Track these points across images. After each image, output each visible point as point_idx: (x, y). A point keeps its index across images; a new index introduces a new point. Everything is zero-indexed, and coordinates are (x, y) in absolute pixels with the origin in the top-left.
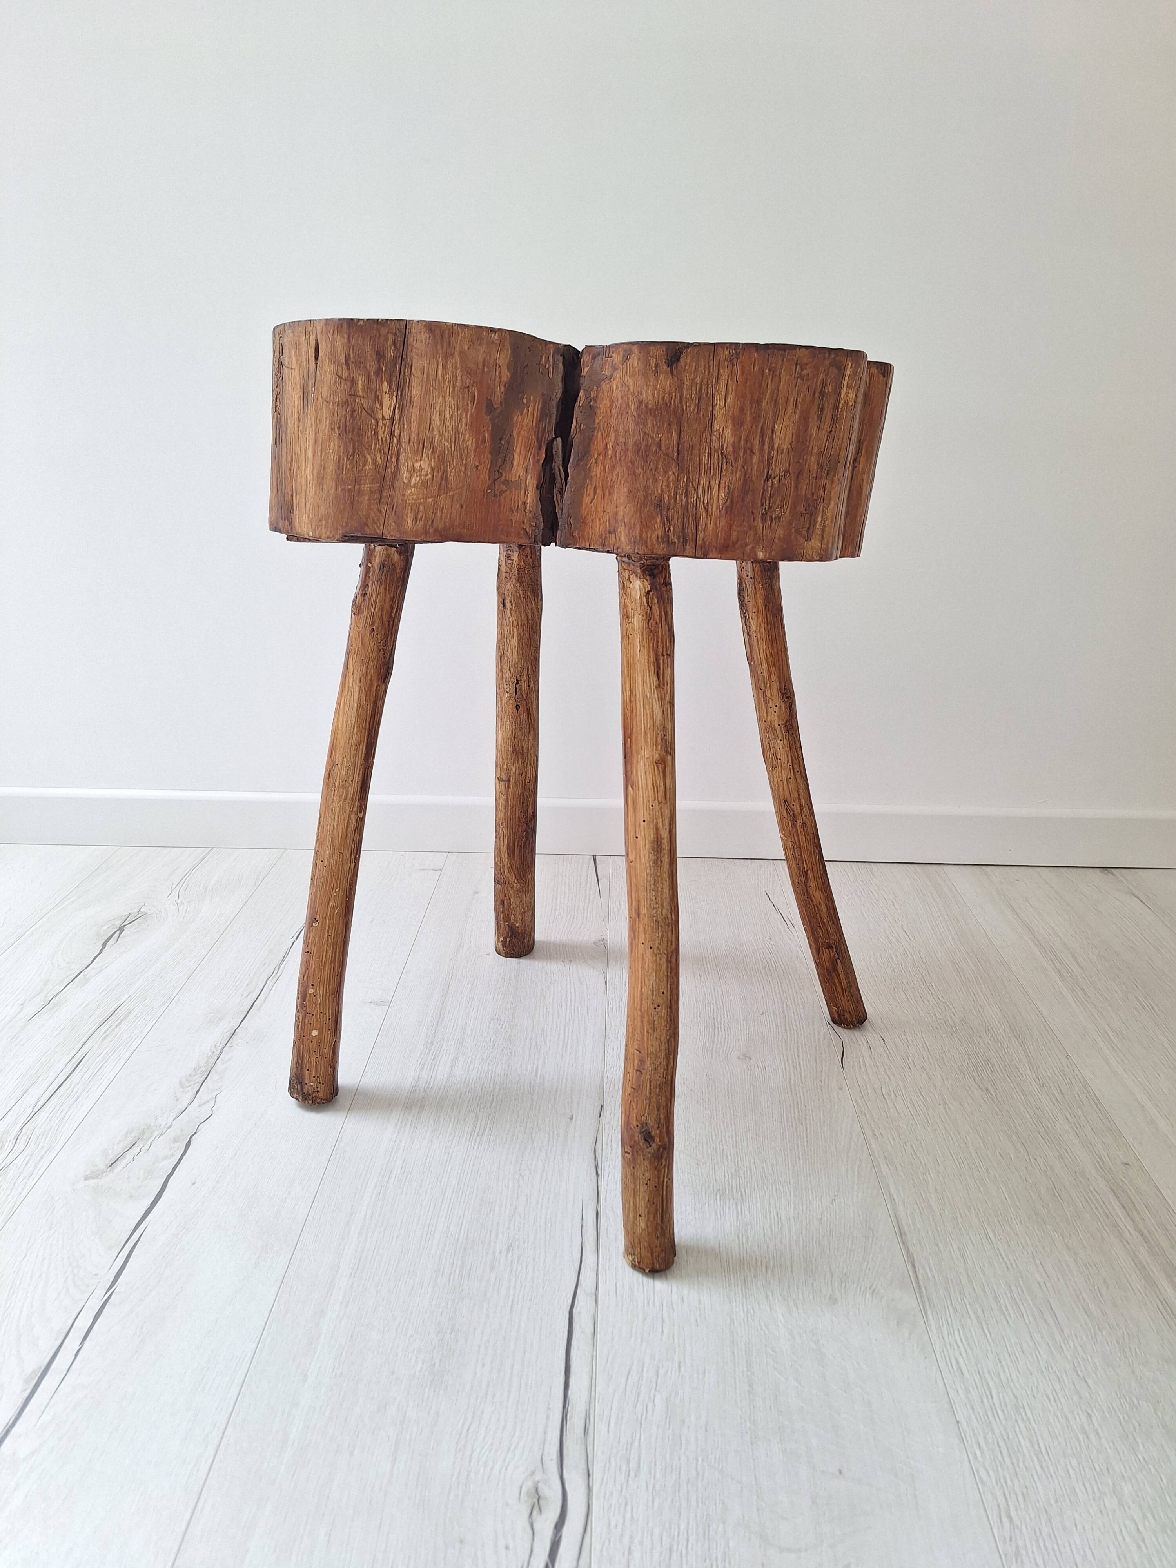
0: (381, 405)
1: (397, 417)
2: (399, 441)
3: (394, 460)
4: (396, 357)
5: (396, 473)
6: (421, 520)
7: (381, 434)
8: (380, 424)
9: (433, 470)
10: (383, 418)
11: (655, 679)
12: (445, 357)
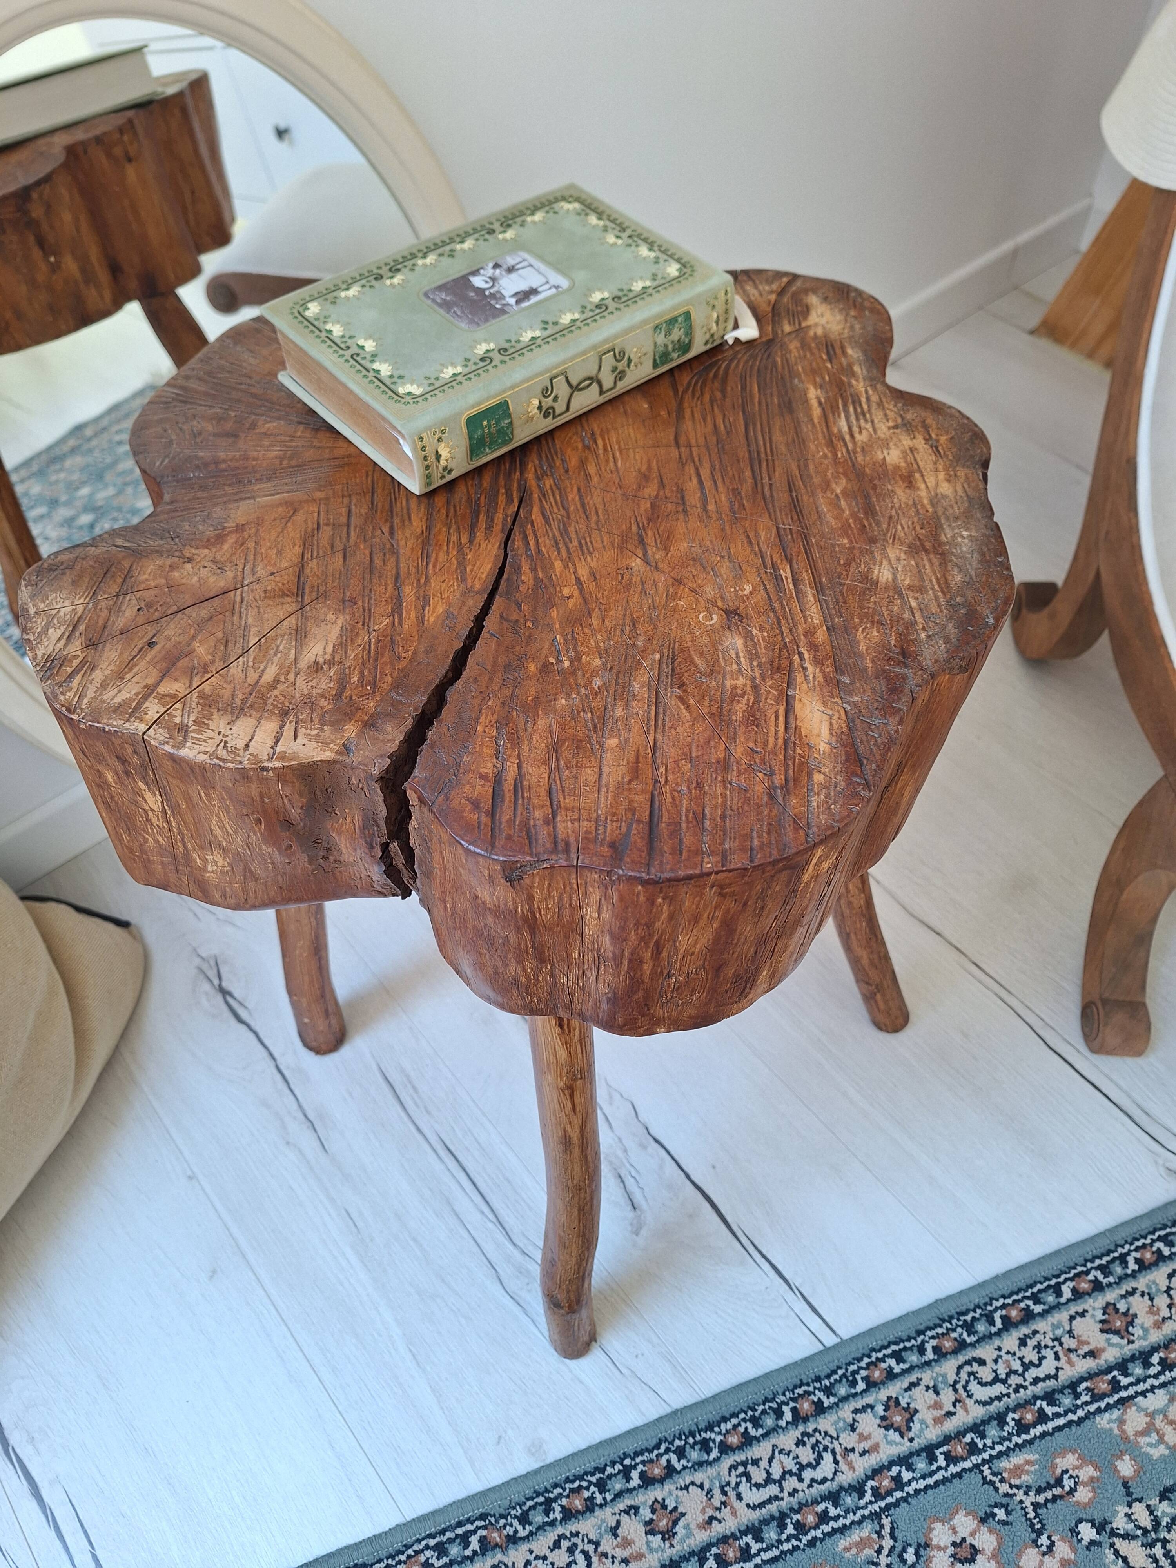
0: (144, 799)
1: (169, 812)
2: (180, 831)
3: (180, 844)
4: (143, 765)
5: (187, 855)
6: (231, 897)
7: (154, 821)
8: (150, 813)
9: (230, 865)
10: (152, 810)
11: (558, 1030)
12: (204, 787)
